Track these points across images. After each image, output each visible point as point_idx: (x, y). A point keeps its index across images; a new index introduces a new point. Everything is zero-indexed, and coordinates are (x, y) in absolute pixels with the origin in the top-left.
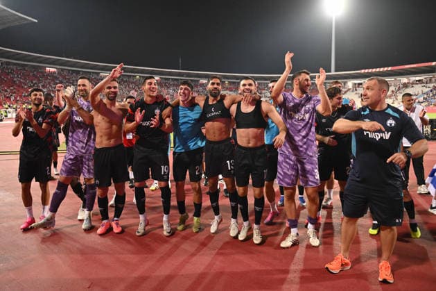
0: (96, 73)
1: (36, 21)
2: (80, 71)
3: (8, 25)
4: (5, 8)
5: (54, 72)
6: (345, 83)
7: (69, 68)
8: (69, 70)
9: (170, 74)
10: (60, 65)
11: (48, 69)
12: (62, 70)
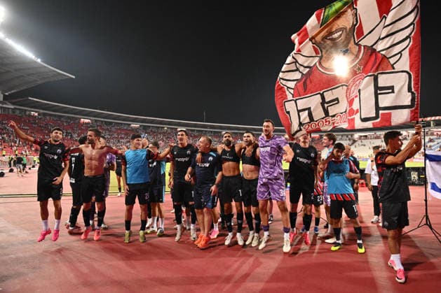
0: (127, 124)
1: (74, 77)
2: (112, 122)
3: (46, 80)
4: (46, 65)
5: (88, 123)
6: (352, 136)
7: (102, 120)
8: (102, 121)
9: (195, 126)
10: (95, 117)
11: (82, 120)
12: (96, 121)
